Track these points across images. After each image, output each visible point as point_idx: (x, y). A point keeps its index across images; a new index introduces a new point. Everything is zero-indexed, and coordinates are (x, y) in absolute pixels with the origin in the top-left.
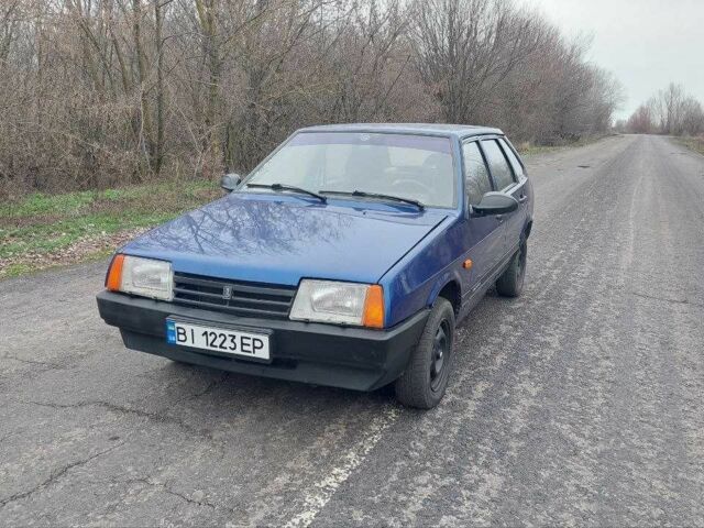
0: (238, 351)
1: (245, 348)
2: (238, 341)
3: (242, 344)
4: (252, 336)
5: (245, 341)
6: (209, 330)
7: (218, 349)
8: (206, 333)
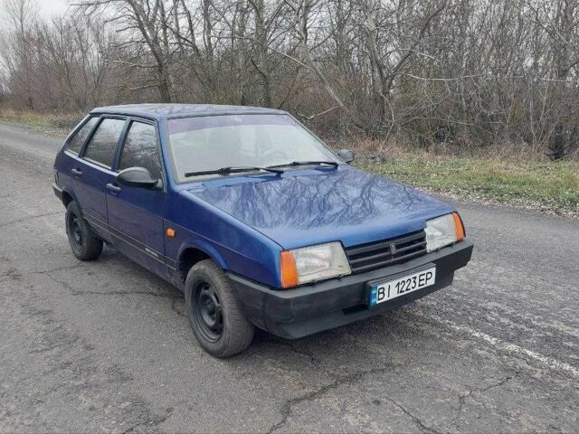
0: (417, 288)
1: (421, 283)
2: (417, 280)
3: (420, 280)
4: (425, 272)
5: (422, 278)
6: (400, 280)
7: (406, 293)
8: (398, 284)
